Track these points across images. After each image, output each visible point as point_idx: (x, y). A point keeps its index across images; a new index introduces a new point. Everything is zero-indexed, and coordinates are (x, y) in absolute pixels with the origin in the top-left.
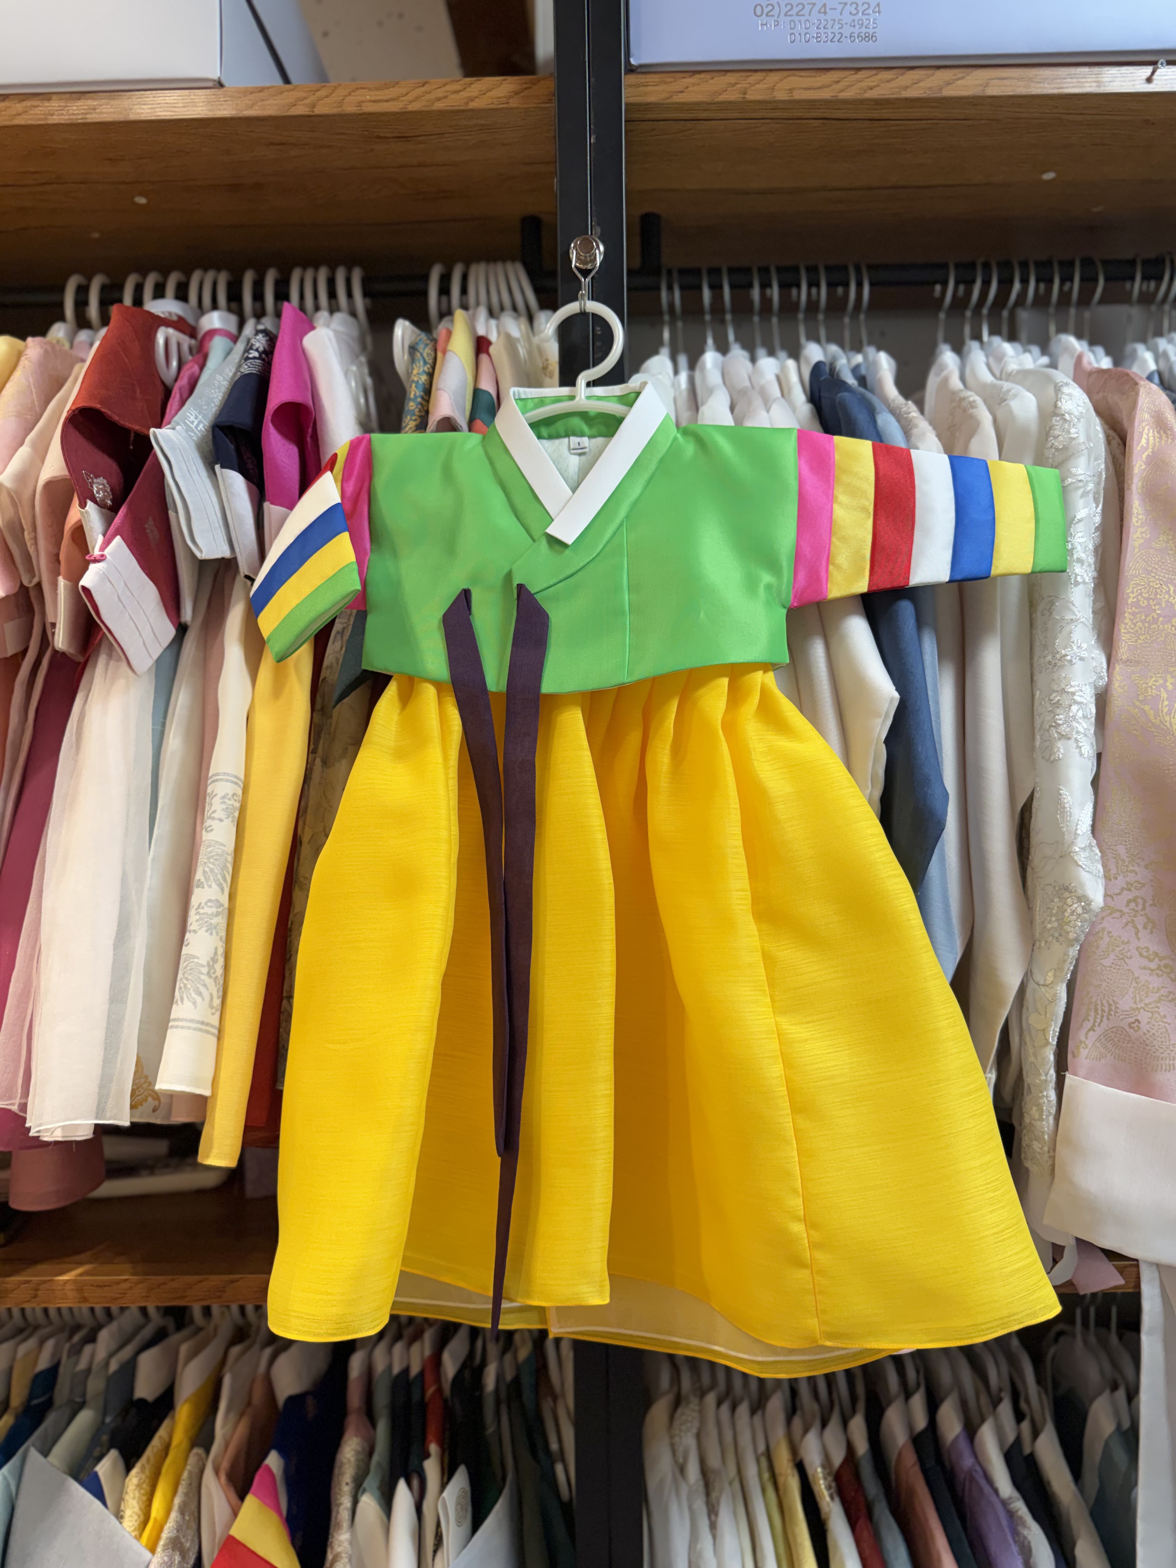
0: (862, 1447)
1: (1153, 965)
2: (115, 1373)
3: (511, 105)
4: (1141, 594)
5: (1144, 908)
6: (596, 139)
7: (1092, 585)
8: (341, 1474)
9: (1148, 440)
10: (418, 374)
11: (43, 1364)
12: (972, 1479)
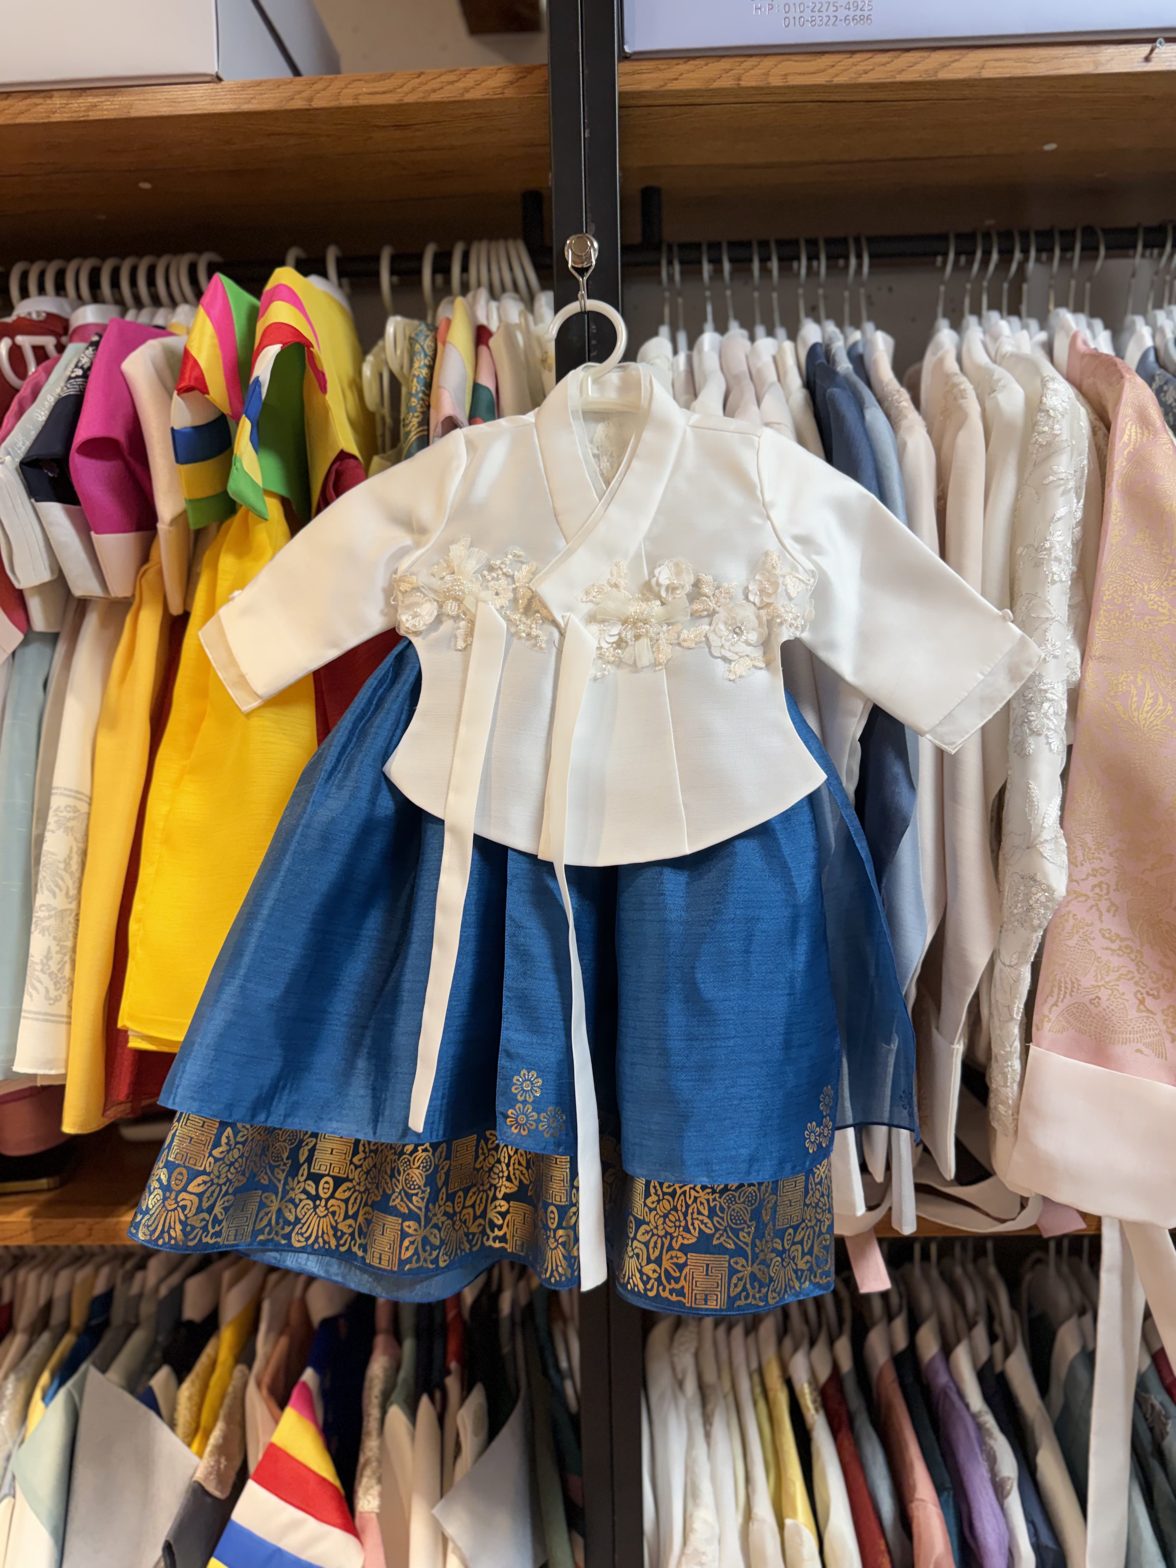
0: (846, 1364)
1: (1115, 946)
2: (166, 1298)
3: (506, 95)
4: (1116, 591)
5: (1108, 893)
6: (590, 133)
7: (1070, 582)
8: (370, 1388)
9: (1130, 436)
10: (419, 368)
11: (100, 1288)
12: (946, 1395)
